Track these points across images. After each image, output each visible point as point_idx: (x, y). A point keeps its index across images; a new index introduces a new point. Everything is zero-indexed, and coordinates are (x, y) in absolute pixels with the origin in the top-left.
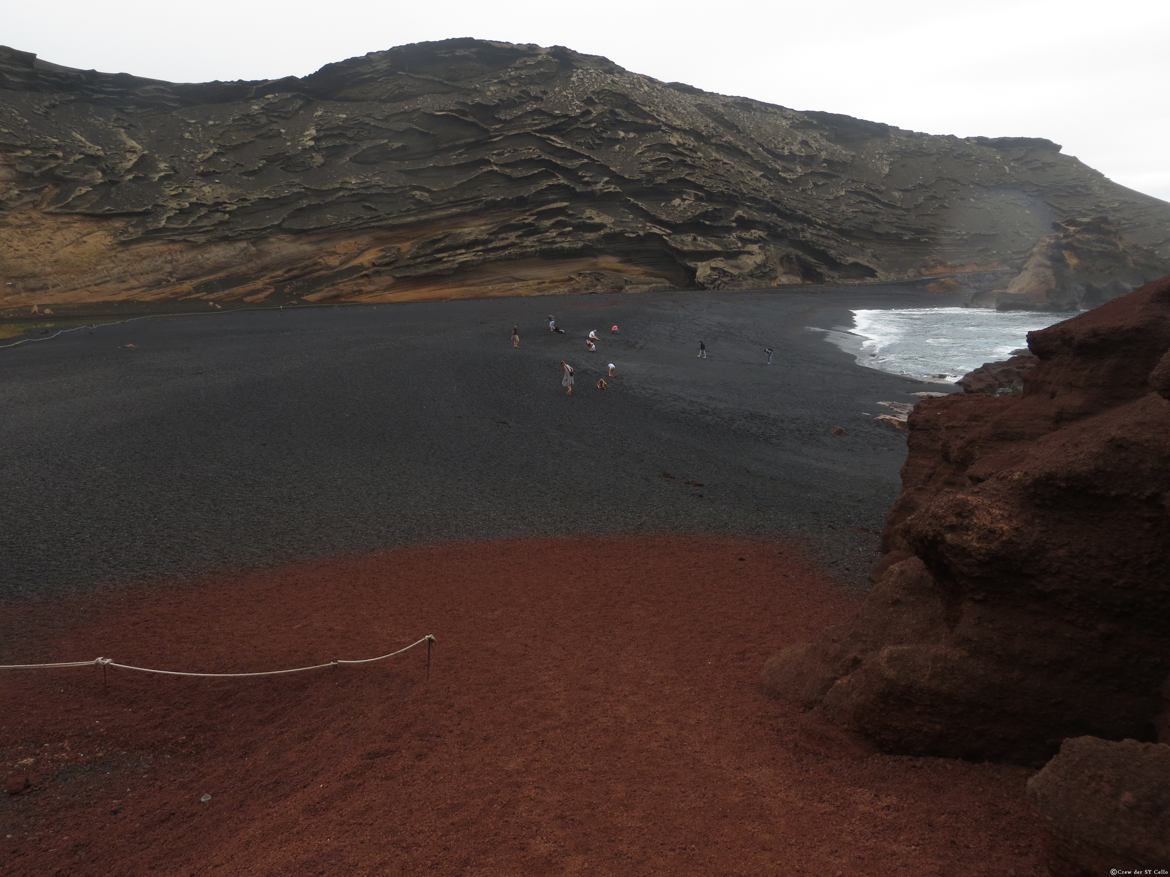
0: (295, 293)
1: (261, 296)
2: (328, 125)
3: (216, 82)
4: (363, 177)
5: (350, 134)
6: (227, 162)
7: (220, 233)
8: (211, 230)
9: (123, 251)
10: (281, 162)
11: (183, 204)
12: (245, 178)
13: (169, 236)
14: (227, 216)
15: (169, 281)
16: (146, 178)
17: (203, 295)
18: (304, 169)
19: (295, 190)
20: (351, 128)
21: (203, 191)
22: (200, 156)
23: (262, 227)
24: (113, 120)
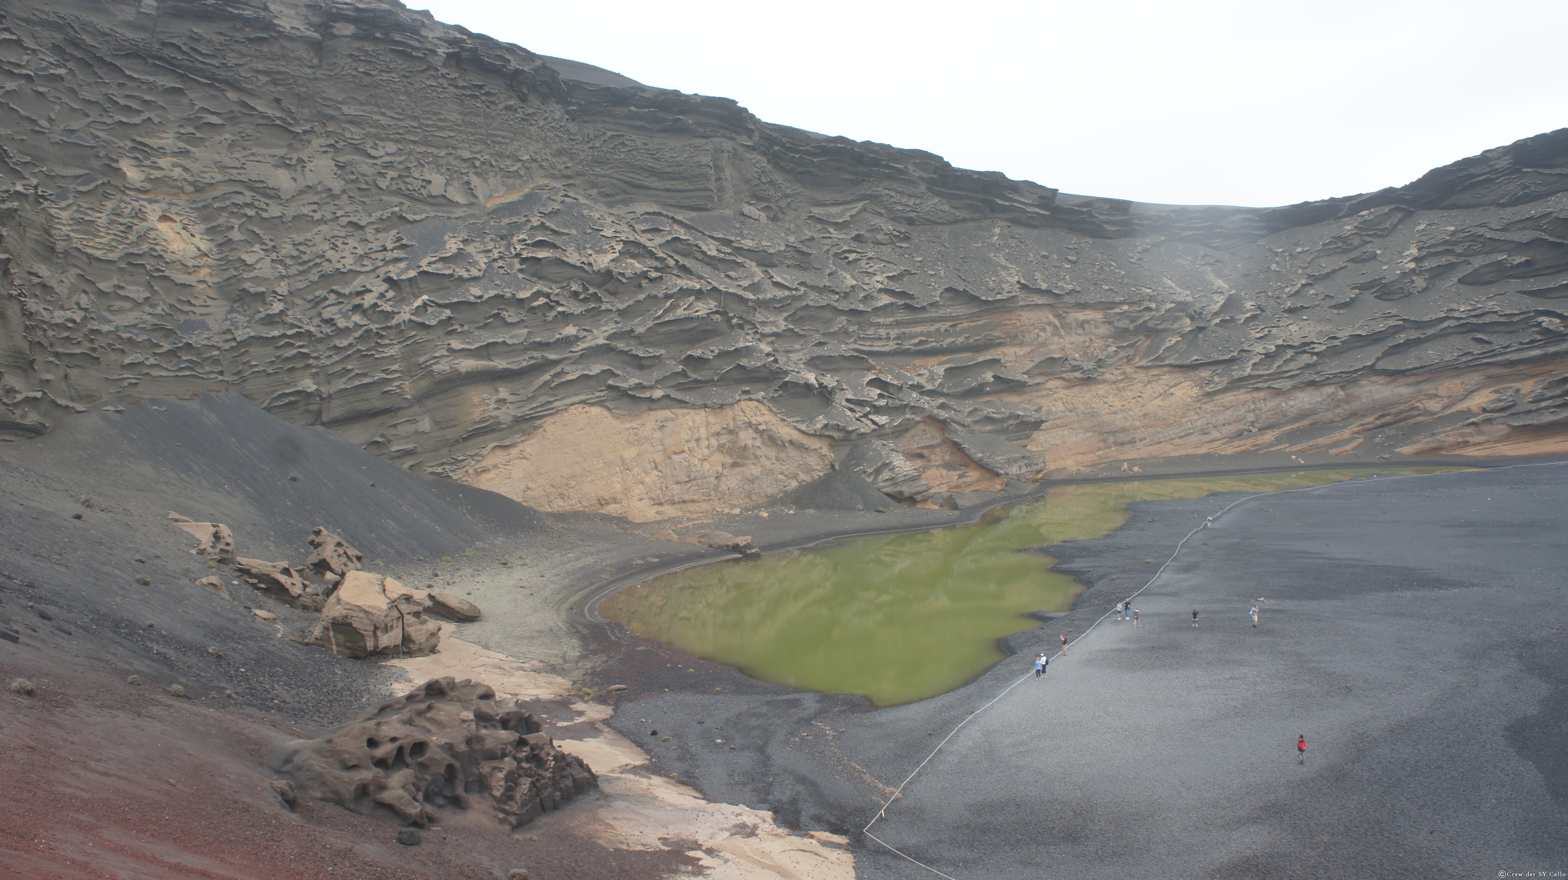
0: (1386, 444)
1: (1348, 447)
2: (1432, 242)
3: (1306, 203)
4: (1474, 303)
5: (1459, 250)
6: (1316, 295)
7: (1307, 377)
8: (1297, 375)
9: (1207, 402)
10: (1376, 289)
11: (1269, 347)
12: (1335, 311)
13: (1254, 384)
14: (1315, 358)
15: (1250, 431)
16: (1232, 320)
17: (1285, 447)
18: (1402, 295)
19: (1391, 323)
20: (1461, 242)
21: (1290, 331)
22: (1287, 290)
23: (1352, 369)
24: (1200, 258)
